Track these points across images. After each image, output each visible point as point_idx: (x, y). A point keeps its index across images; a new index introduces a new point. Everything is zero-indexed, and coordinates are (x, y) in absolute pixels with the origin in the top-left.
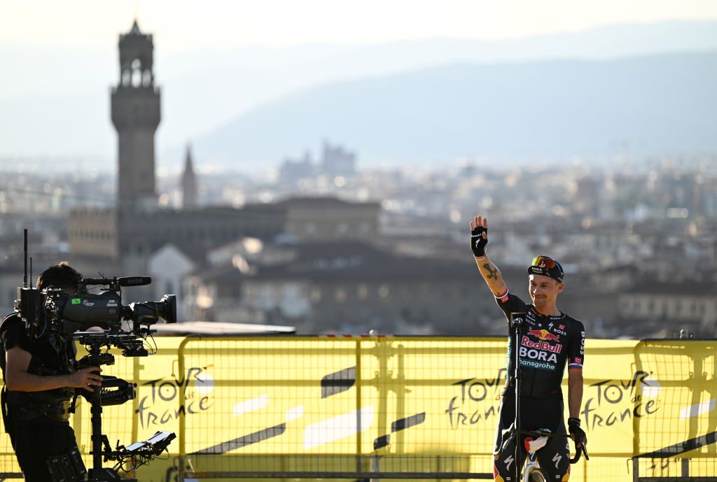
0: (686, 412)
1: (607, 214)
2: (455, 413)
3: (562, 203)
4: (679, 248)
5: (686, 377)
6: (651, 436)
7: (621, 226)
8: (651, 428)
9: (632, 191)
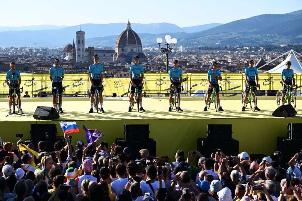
0: (40, 84)
1: (34, 54)
2: (4, 85)
3: (27, 53)
4: (45, 59)
5: (40, 79)
6: (35, 88)
7: (36, 56)
8: (35, 87)
9: (38, 51)
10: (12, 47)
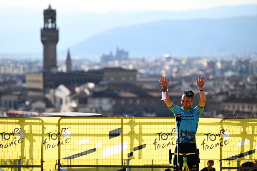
1: (218, 74)
2: (156, 144)
3: (202, 70)
4: (244, 86)
5: (239, 133)
6: (226, 153)
7: (223, 78)
8: (226, 150)
9: (227, 66)
10: (169, 59)
